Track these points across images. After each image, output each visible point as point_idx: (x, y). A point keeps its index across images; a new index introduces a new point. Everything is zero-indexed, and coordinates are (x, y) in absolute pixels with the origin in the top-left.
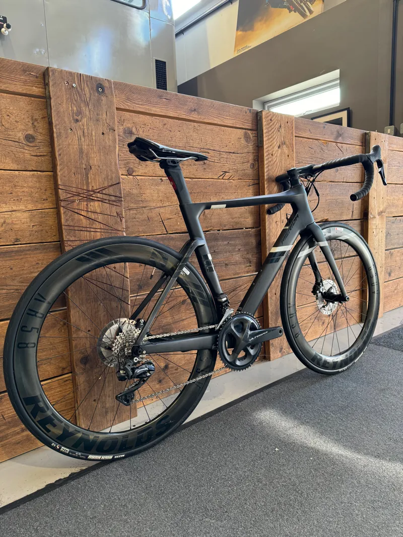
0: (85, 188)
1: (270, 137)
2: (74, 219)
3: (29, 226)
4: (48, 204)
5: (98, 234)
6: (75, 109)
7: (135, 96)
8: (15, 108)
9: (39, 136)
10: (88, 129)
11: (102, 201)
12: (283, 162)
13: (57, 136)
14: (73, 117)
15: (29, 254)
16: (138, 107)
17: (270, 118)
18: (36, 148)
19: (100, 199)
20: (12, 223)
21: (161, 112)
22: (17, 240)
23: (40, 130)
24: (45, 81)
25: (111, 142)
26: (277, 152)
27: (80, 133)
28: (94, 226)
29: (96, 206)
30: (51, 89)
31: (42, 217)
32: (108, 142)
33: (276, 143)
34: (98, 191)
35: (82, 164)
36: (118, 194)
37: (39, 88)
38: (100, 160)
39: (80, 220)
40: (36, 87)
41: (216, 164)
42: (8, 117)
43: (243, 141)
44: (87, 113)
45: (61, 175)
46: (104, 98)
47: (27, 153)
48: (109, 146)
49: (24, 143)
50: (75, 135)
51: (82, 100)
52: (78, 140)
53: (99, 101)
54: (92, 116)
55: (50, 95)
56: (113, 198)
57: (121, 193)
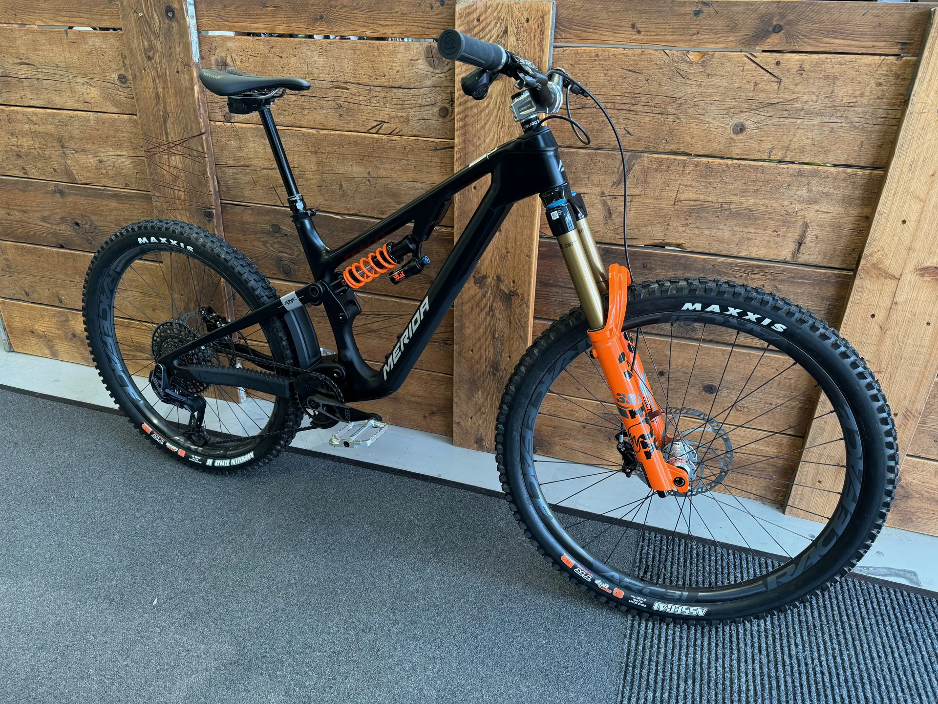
0: (165, 139)
2: (158, 173)
3: (133, 173)
6: (146, 43)
7: (228, 10)
10: (161, 67)
11: (183, 155)
14: (145, 53)
18: (129, 89)
19: (180, 153)
20: (120, 167)
21: (266, 28)
22: (127, 185)
25: (187, 82)
29: (176, 160)
31: (140, 165)
32: (183, 82)
34: (178, 143)
35: (160, 111)
36: (200, 149)
38: (177, 105)
39: (163, 175)
41: (362, 107)
42: (103, 57)
43: (422, 66)
44: (159, 47)
46: (174, 24)
47: (123, 96)
48: (186, 88)
49: (119, 84)
50: (150, 76)
51: (152, 32)
52: (153, 81)
53: (170, 28)
54: (164, 51)
56: (195, 153)
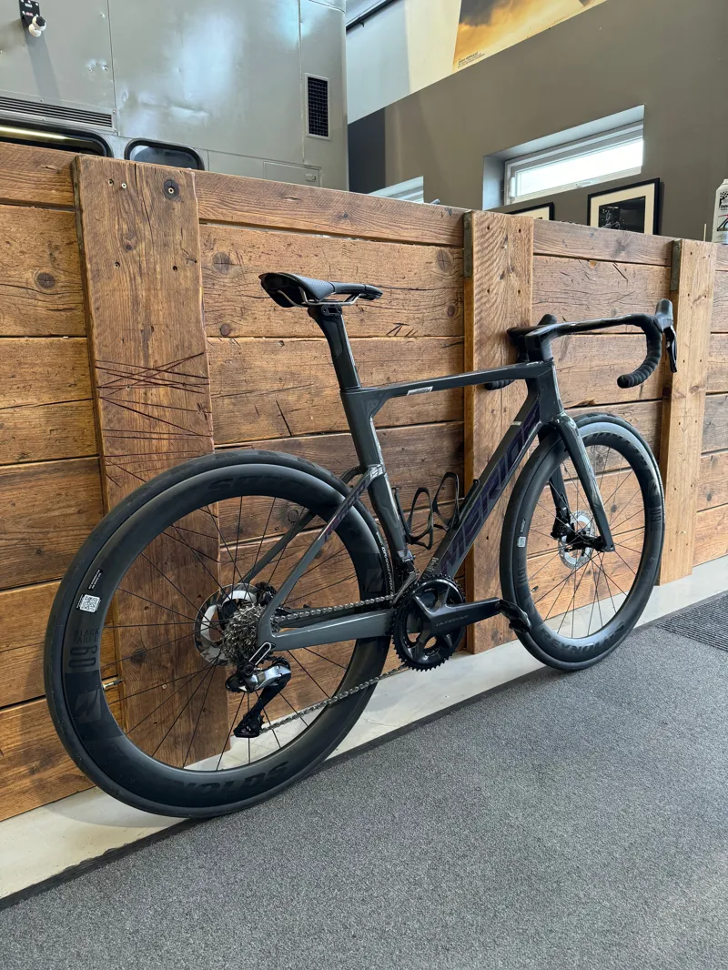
0: (142, 364)
1: (485, 259)
2: (123, 418)
3: (45, 431)
4: (77, 392)
5: (165, 442)
6: (125, 227)
7: (236, 196)
8: (21, 229)
9: (63, 276)
10: (148, 261)
11: (173, 385)
12: (509, 304)
13: (94, 277)
14: (122, 240)
15: (45, 479)
16: (241, 215)
17: (486, 224)
18: (56, 297)
19: (167, 383)
20: (16, 427)
21: (283, 222)
22: (23, 455)
23: (65, 266)
24: (72, 179)
25: (189, 282)
26: (499, 287)
27: (133, 269)
28: (157, 430)
29: (159, 394)
30: (83, 194)
31: (66, 416)
33: (497, 269)
34: (164, 368)
35: (138, 323)
36: (201, 373)
37: (63, 191)
38: (170, 314)
39: (132, 420)
40: (57, 190)
41: (383, 311)
42: (8, 246)
43: (435, 268)
44: (147, 233)
45: (100, 343)
46: (177, 206)
47: (41, 307)
48: (187, 289)
49: (36, 289)
50: (125, 273)
51: (137, 212)
52: (131, 280)
53: (168, 209)
54: (155, 238)
55: (80, 205)
56: (193, 380)
57: (206, 371)
